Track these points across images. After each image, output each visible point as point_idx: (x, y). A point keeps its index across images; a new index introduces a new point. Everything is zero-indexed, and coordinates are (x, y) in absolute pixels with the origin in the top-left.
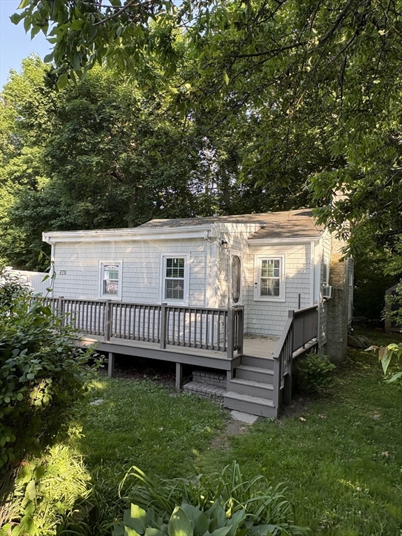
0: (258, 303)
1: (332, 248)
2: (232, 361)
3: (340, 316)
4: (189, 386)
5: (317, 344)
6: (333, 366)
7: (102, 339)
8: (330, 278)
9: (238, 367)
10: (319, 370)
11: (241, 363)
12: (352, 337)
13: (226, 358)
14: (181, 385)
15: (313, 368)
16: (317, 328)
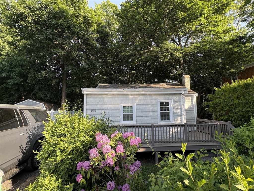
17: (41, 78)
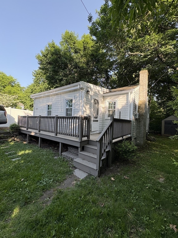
0: (107, 120)
1: (139, 98)
2: (80, 142)
3: (142, 126)
4: (64, 153)
5: (131, 137)
6: (136, 147)
7: (37, 131)
8: (138, 110)
9: (86, 146)
10: (128, 149)
11: (88, 144)
12: (148, 136)
13: (78, 141)
14: (61, 152)
15: (124, 148)
16: (131, 130)
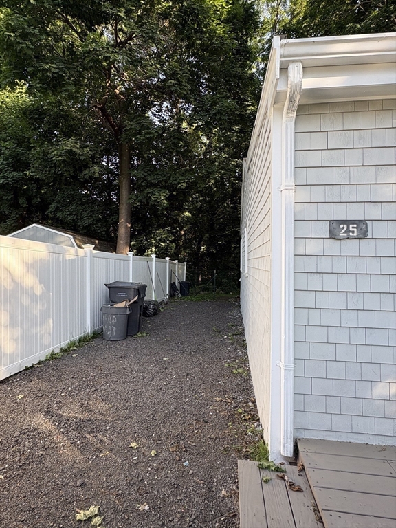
17: (60, 158)
